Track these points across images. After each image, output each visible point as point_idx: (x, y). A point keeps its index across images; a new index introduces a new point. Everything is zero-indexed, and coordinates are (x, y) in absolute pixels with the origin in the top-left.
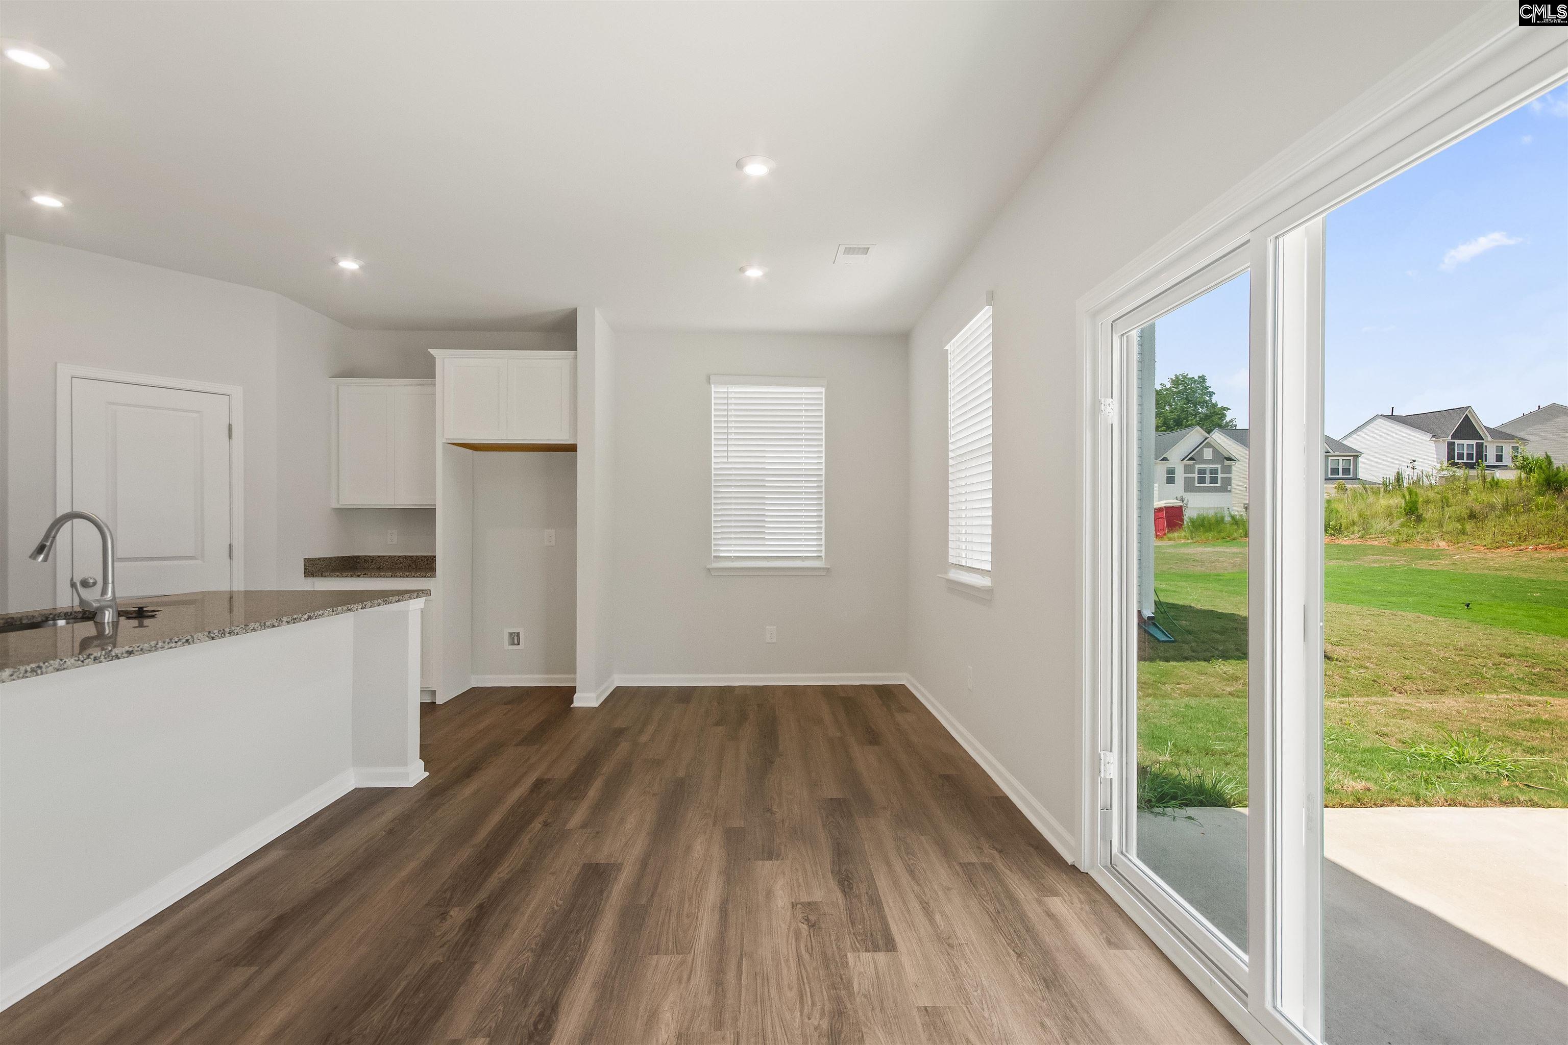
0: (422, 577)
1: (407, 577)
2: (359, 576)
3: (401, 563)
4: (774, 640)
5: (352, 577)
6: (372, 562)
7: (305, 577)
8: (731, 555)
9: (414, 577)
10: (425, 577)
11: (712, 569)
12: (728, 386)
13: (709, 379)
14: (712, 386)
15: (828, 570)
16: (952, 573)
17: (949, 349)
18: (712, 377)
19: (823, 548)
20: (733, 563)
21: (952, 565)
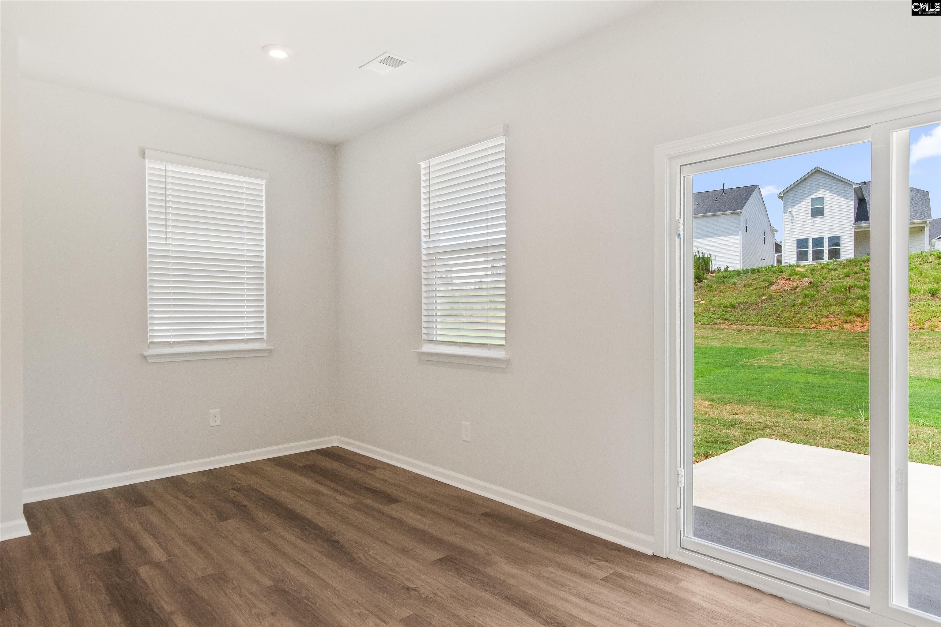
8: (170, 340)
11: (150, 355)
12: (165, 163)
13: (144, 153)
14: (147, 160)
15: (270, 351)
16: (427, 348)
17: (423, 165)
18: (147, 152)
19: (265, 330)
20: (172, 349)
21: (427, 341)
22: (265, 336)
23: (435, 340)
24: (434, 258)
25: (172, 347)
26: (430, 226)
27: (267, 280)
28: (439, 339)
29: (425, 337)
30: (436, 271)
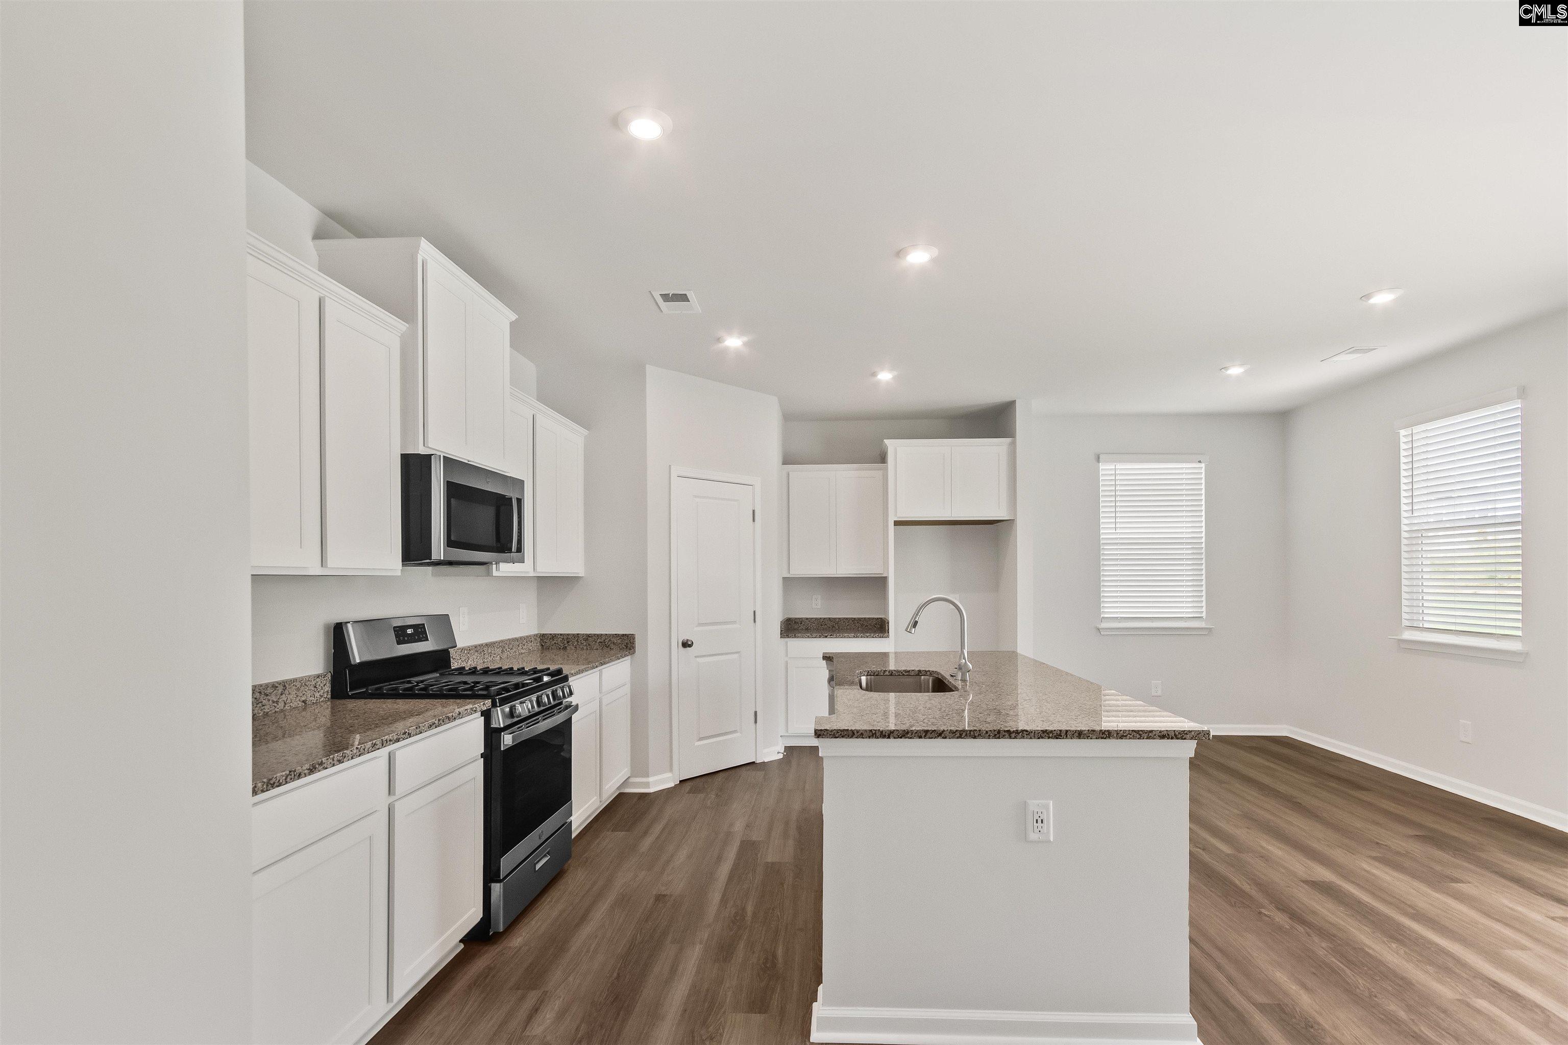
0: (880, 637)
1: (867, 637)
2: (826, 637)
3: (825, 624)
4: (1159, 693)
5: (820, 637)
6: (801, 623)
7: (781, 638)
8: (1118, 616)
9: (873, 637)
10: (883, 637)
11: (1103, 629)
12: (1115, 464)
13: (1099, 458)
14: (1100, 464)
15: (1210, 629)
16: (1408, 635)
17: (1403, 432)
18: (1101, 456)
19: (1204, 609)
20: (1120, 624)
21: (1409, 628)
22: (1204, 615)
23: (1421, 626)
24: (1420, 535)
25: (1120, 622)
26: (1414, 499)
27: (1206, 557)
28: (1426, 625)
29: (1405, 623)
30: (1422, 550)
